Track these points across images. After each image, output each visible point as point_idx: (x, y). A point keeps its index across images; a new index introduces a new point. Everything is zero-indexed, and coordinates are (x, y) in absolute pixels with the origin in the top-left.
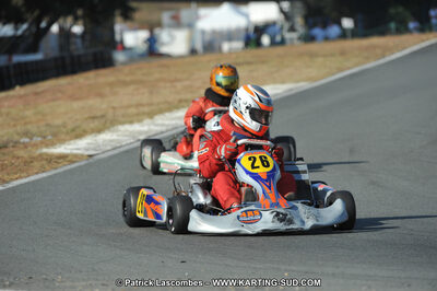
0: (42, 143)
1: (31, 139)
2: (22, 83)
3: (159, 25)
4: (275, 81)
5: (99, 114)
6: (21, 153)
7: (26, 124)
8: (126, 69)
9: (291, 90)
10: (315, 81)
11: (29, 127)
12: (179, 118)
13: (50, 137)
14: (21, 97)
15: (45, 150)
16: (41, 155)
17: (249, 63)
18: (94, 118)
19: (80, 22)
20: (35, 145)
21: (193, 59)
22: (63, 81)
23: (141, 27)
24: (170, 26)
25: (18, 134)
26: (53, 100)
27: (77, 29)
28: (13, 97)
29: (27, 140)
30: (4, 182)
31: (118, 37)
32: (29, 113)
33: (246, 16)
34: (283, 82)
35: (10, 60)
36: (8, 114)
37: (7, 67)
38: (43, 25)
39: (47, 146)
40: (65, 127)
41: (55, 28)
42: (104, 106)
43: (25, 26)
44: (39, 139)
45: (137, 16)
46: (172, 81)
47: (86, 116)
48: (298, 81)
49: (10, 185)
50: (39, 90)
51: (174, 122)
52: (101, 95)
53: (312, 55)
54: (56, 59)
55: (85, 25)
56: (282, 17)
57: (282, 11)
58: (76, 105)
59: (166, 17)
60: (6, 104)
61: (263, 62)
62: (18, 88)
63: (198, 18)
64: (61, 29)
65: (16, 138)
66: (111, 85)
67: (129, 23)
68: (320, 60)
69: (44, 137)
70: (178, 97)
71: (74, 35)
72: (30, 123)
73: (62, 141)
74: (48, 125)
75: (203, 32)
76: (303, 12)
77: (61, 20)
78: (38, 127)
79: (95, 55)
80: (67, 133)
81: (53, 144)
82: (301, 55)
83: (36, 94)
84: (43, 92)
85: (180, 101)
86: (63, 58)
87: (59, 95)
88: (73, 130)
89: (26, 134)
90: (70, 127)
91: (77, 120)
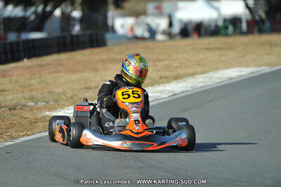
0: (45, 107)
1: (36, 103)
2: (29, 57)
3: (144, 13)
4: (240, 65)
5: (93, 85)
6: (27, 115)
7: (32, 91)
8: (117, 49)
9: (253, 73)
10: (275, 66)
11: (34, 93)
12: (161, 92)
13: (52, 103)
14: (28, 68)
15: (47, 113)
16: (44, 117)
17: (220, 49)
18: (89, 88)
19: (80, 8)
20: (39, 108)
21: (172, 43)
22: (64, 57)
23: (130, 14)
24: (155, 15)
25: (25, 99)
26: (56, 72)
27: (77, 14)
28: (21, 67)
29: (32, 104)
30: (12, 138)
31: (110, 23)
32: (33, 82)
33: (217, 9)
34: (247, 66)
35: (19, 36)
36: (16, 82)
37: (17, 43)
38: (48, 9)
39: (50, 110)
40: (64, 95)
41: (58, 12)
42: (98, 79)
43: (32, 9)
44: (43, 104)
45: (127, 5)
46: (154, 61)
47: (83, 86)
48: (259, 66)
49: (17, 141)
50: (44, 63)
51: (155, 94)
52: (95, 70)
53: (272, 45)
54: (58, 38)
55: (83, 11)
56: (247, 12)
57: (247, 6)
58: (74, 77)
59: (150, 7)
60: (15, 73)
61: (231, 49)
62: (25, 60)
63: (176, 9)
64: (63, 14)
65: (23, 102)
66: (104, 61)
67: (119, 11)
68: (278, 49)
69: (47, 103)
70: (159, 74)
71: (74, 19)
72: (36, 90)
73: (62, 107)
74: (50, 92)
75: (181, 21)
76: (265, 9)
77: (63, 6)
78: (42, 94)
79: (91, 36)
80: (67, 100)
81: (54, 109)
82: (263, 44)
83: (41, 66)
84: (46, 65)
85: (161, 78)
86: (64, 38)
87: (60, 68)
88: (71, 98)
89: (32, 99)
90: (69, 95)
91: (74, 89)
